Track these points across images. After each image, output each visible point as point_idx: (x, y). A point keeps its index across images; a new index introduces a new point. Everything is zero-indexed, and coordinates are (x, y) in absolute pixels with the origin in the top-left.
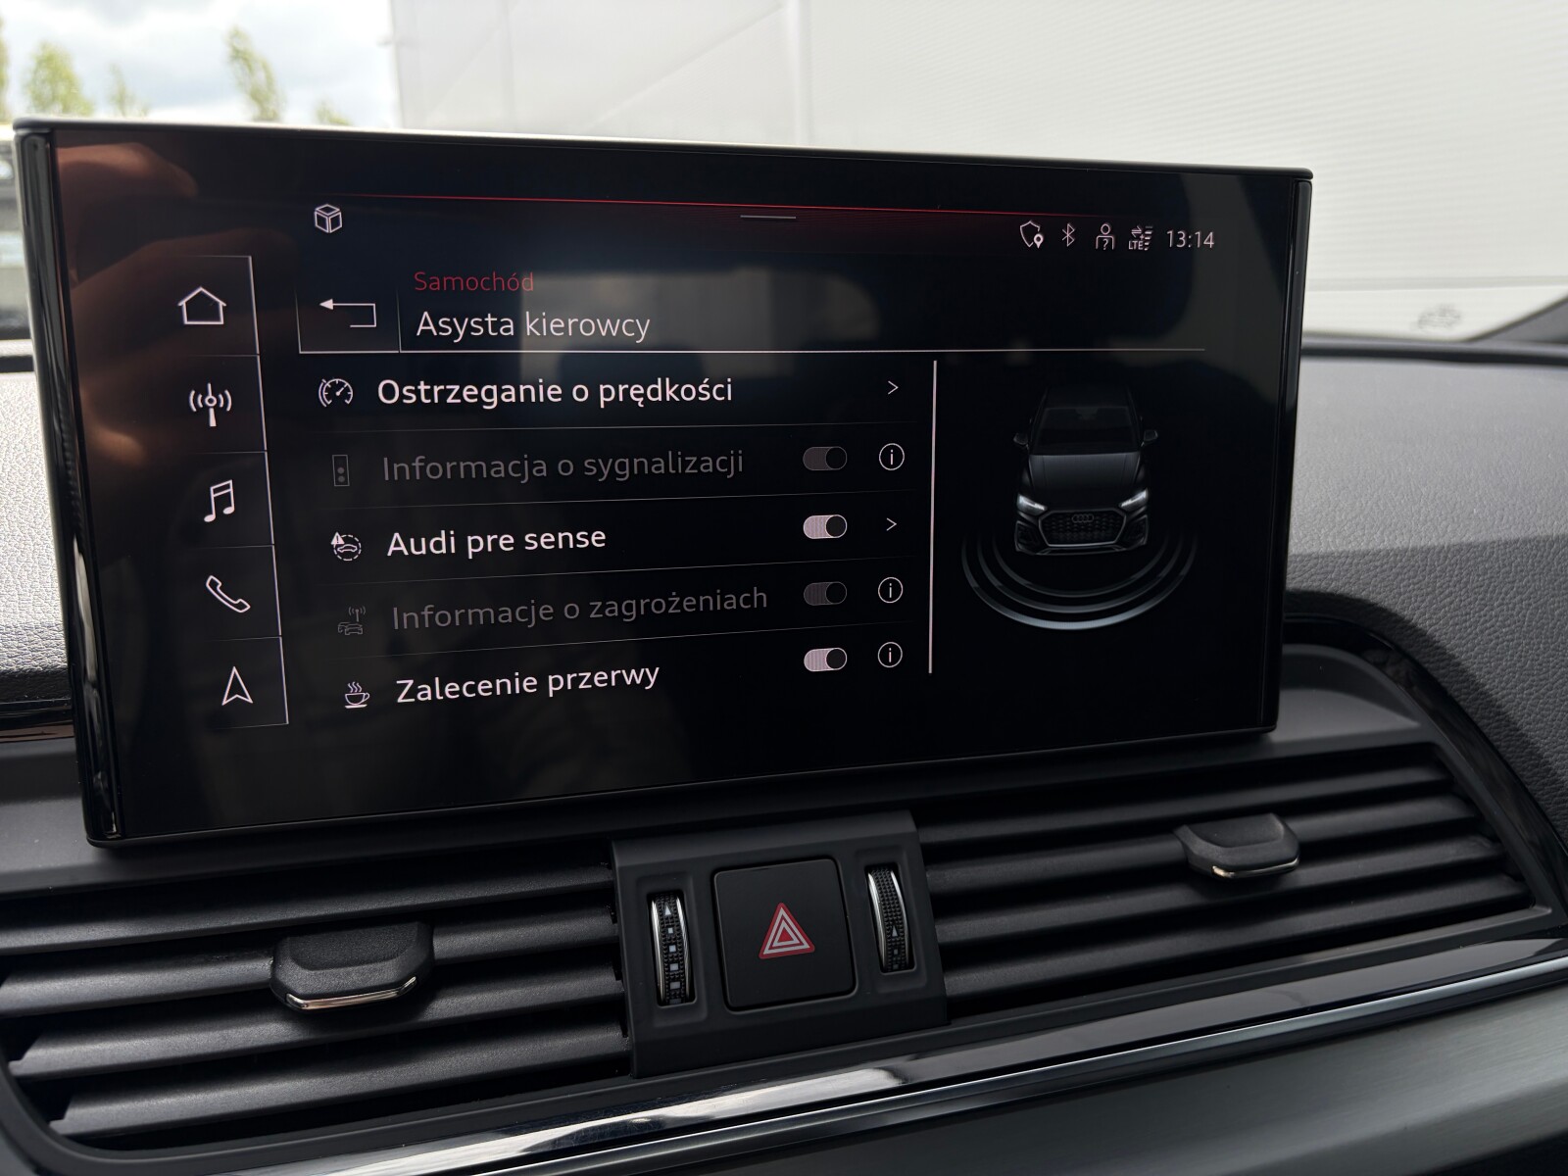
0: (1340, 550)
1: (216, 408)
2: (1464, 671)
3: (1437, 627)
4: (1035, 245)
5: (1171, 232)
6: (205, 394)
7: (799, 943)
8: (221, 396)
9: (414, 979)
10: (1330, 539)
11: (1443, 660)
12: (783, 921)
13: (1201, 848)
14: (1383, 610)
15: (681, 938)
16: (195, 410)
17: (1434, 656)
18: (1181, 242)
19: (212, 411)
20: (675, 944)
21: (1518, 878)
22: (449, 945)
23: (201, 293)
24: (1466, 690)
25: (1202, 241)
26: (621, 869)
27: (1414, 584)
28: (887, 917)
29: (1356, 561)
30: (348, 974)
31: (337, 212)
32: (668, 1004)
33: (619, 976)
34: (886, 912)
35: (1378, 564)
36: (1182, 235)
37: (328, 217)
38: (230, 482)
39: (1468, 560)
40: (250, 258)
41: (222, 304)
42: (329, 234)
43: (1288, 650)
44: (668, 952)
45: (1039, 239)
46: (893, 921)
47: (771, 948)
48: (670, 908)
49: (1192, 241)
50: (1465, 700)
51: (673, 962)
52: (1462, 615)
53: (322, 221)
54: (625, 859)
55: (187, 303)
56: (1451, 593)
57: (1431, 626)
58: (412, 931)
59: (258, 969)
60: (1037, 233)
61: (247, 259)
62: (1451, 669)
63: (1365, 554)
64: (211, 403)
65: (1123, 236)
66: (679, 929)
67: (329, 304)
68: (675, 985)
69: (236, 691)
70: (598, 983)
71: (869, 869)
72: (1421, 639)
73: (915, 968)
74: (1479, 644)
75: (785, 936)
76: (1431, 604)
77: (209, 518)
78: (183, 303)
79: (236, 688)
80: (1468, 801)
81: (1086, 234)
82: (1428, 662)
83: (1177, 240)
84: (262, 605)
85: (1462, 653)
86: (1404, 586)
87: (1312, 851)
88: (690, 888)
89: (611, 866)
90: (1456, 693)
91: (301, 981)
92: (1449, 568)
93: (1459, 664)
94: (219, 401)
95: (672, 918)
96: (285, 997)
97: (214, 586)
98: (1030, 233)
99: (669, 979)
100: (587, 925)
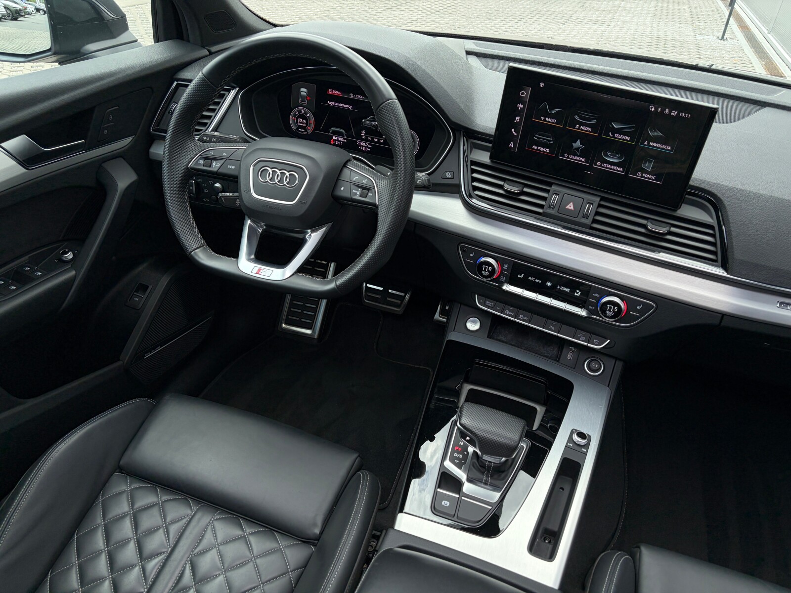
4: (652, 110)
5: (681, 113)
7: (572, 208)
9: (520, 192)
12: (571, 204)
13: (650, 224)
16: (518, 107)
19: (520, 108)
21: (717, 256)
22: (525, 190)
25: (688, 116)
27: (733, 196)
30: (512, 187)
32: (550, 209)
33: (545, 203)
35: (728, 189)
37: (542, 85)
38: (519, 117)
39: (754, 196)
41: (525, 94)
42: (541, 87)
43: (687, 196)
44: (553, 202)
47: (568, 207)
49: (685, 116)
52: (739, 205)
54: (554, 188)
55: (522, 92)
56: (741, 200)
57: (728, 204)
58: (522, 186)
59: (502, 183)
61: (530, 88)
63: (742, 190)
64: (520, 106)
65: (670, 112)
66: (556, 199)
68: (552, 207)
69: (511, 145)
70: (543, 203)
71: (588, 203)
72: (723, 206)
73: (588, 219)
75: (570, 207)
77: (515, 121)
80: (716, 239)
81: (663, 111)
83: (682, 115)
84: (518, 135)
88: (560, 195)
89: (551, 187)
91: (507, 187)
95: (556, 197)
96: (504, 187)
97: (513, 130)
98: (652, 108)
99: (552, 205)
100: (543, 194)
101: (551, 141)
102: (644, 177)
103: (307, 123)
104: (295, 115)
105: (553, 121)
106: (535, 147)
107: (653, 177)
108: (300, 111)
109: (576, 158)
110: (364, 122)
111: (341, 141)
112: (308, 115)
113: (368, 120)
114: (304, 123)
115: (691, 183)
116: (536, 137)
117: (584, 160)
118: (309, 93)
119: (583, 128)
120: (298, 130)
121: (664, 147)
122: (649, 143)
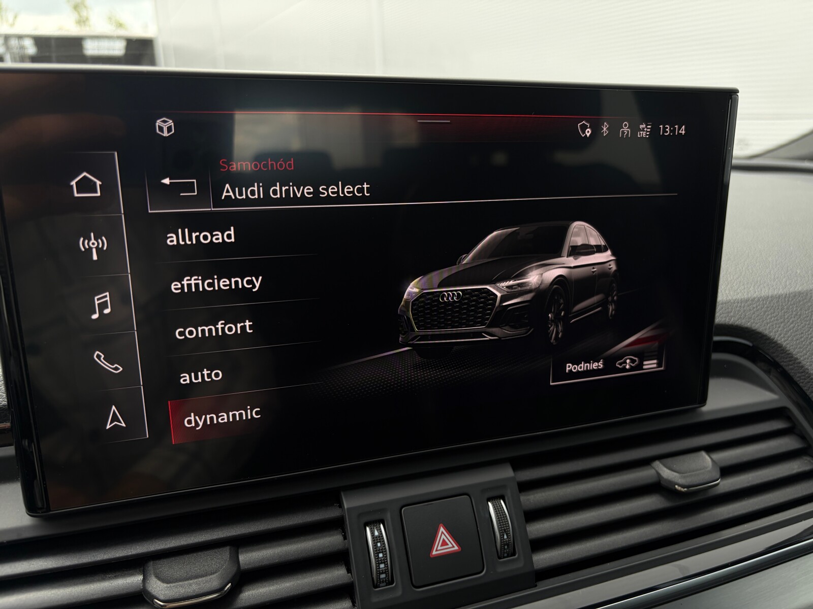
0: (734, 298)
1: (97, 248)
2: (802, 367)
3: (788, 342)
4: (586, 135)
5: (661, 126)
6: (90, 240)
7: (452, 546)
8: (100, 241)
9: (230, 584)
10: (727, 292)
11: (791, 361)
12: (443, 534)
13: (666, 473)
14: (759, 333)
15: (385, 549)
16: (83, 249)
17: (786, 358)
18: (667, 132)
19: (94, 251)
20: (382, 552)
22: (248, 558)
23: (85, 177)
24: (803, 377)
25: (679, 130)
26: (348, 509)
27: (774, 317)
28: (501, 528)
29: (743, 305)
30: (190, 585)
31: (170, 123)
32: (379, 587)
33: (349, 571)
34: (500, 523)
35: (755, 306)
36: (667, 128)
37: (165, 126)
38: (107, 294)
39: (800, 301)
40: (116, 154)
41: (98, 183)
42: (166, 137)
44: (378, 558)
45: (588, 132)
46: (505, 530)
47: (437, 550)
48: (377, 530)
49: (673, 131)
50: (803, 383)
51: (382, 563)
52: (799, 335)
53: (161, 129)
54: (350, 502)
55: (76, 183)
56: (793, 322)
57: (785, 341)
59: (134, 581)
60: (588, 128)
61: (114, 155)
62: (796, 365)
64: (93, 245)
65: (635, 129)
66: (384, 544)
67: (167, 181)
68: (383, 576)
69: (115, 419)
71: (489, 500)
72: (780, 349)
73: (517, 556)
74: (809, 351)
75: (444, 543)
76: (784, 328)
77: (95, 316)
78: (73, 183)
79: (115, 418)
80: (803, 437)
81: (615, 129)
82: (783, 362)
83: (665, 131)
85: (801, 356)
86: (769, 319)
87: (727, 471)
88: (388, 517)
89: (341, 506)
90: (798, 379)
91: (162, 590)
92: (791, 307)
93: (800, 363)
94: (98, 244)
95: (379, 537)
96: (153, 601)
97: (99, 357)
98: (584, 128)
99: (379, 573)
100: (329, 541)
115: (721, 317)
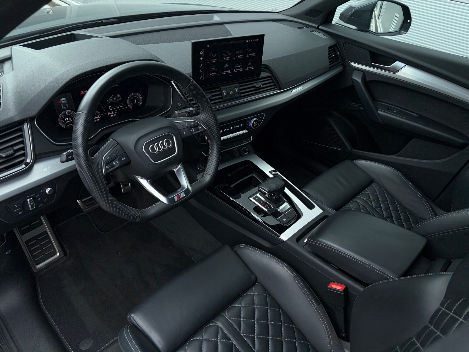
3: (272, 67)
12: (231, 91)
13: (255, 85)
14: (267, 65)
15: (226, 93)
17: (271, 69)
21: (276, 86)
22: (213, 94)
24: (273, 72)
25: (258, 40)
27: (270, 63)
32: (225, 97)
33: (222, 96)
34: (237, 91)
35: (268, 61)
36: (256, 40)
37: (208, 46)
38: (202, 64)
39: (274, 60)
41: (202, 52)
43: (262, 69)
47: (231, 93)
51: (225, 95)
52: (273, 65)
56: (272, 63)
65: (253, 40)
69: (201, 78)
70: (220, 96)
71: (235, 88)
72: (270, 67)
73: (239, 94)
77: (201, 66)
80: (273, 80)
84: (203, 72)
87: (263, 85)
88: (225, 90)
89: (220, 88)
93: (273, 70)
94: (202, 58)
98: (247, 41)
100: (219, 93)
101: (216, 69)
102: (250, 68)
103: (72, 119)
104: (62, 118)
105: (215, 60)
106: (211, 74)
107: (252, 67)
108: (65, 114)
109: (227, 72)
110: (109, 100)
111: (98, 119)
112: (71, 114)
113: (111, 99)
114: (70, 120)
115: (262, 63)
116: (210, 70)
117: (229, 71)
118: (67, 100)
119: (227, 58)
120: (67, 126)
121: (253, 54)
122: (248, 55)
